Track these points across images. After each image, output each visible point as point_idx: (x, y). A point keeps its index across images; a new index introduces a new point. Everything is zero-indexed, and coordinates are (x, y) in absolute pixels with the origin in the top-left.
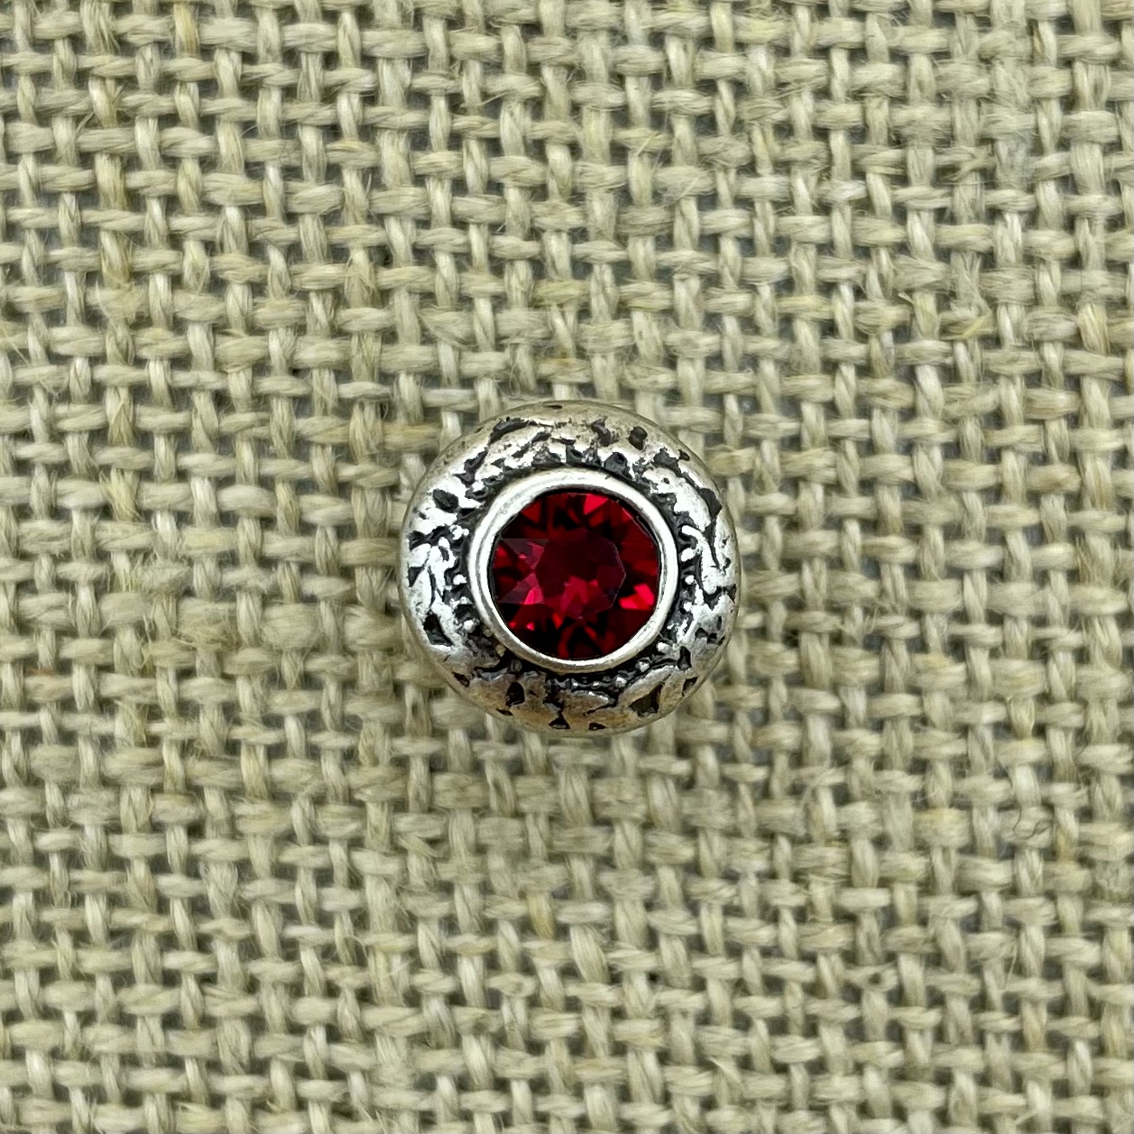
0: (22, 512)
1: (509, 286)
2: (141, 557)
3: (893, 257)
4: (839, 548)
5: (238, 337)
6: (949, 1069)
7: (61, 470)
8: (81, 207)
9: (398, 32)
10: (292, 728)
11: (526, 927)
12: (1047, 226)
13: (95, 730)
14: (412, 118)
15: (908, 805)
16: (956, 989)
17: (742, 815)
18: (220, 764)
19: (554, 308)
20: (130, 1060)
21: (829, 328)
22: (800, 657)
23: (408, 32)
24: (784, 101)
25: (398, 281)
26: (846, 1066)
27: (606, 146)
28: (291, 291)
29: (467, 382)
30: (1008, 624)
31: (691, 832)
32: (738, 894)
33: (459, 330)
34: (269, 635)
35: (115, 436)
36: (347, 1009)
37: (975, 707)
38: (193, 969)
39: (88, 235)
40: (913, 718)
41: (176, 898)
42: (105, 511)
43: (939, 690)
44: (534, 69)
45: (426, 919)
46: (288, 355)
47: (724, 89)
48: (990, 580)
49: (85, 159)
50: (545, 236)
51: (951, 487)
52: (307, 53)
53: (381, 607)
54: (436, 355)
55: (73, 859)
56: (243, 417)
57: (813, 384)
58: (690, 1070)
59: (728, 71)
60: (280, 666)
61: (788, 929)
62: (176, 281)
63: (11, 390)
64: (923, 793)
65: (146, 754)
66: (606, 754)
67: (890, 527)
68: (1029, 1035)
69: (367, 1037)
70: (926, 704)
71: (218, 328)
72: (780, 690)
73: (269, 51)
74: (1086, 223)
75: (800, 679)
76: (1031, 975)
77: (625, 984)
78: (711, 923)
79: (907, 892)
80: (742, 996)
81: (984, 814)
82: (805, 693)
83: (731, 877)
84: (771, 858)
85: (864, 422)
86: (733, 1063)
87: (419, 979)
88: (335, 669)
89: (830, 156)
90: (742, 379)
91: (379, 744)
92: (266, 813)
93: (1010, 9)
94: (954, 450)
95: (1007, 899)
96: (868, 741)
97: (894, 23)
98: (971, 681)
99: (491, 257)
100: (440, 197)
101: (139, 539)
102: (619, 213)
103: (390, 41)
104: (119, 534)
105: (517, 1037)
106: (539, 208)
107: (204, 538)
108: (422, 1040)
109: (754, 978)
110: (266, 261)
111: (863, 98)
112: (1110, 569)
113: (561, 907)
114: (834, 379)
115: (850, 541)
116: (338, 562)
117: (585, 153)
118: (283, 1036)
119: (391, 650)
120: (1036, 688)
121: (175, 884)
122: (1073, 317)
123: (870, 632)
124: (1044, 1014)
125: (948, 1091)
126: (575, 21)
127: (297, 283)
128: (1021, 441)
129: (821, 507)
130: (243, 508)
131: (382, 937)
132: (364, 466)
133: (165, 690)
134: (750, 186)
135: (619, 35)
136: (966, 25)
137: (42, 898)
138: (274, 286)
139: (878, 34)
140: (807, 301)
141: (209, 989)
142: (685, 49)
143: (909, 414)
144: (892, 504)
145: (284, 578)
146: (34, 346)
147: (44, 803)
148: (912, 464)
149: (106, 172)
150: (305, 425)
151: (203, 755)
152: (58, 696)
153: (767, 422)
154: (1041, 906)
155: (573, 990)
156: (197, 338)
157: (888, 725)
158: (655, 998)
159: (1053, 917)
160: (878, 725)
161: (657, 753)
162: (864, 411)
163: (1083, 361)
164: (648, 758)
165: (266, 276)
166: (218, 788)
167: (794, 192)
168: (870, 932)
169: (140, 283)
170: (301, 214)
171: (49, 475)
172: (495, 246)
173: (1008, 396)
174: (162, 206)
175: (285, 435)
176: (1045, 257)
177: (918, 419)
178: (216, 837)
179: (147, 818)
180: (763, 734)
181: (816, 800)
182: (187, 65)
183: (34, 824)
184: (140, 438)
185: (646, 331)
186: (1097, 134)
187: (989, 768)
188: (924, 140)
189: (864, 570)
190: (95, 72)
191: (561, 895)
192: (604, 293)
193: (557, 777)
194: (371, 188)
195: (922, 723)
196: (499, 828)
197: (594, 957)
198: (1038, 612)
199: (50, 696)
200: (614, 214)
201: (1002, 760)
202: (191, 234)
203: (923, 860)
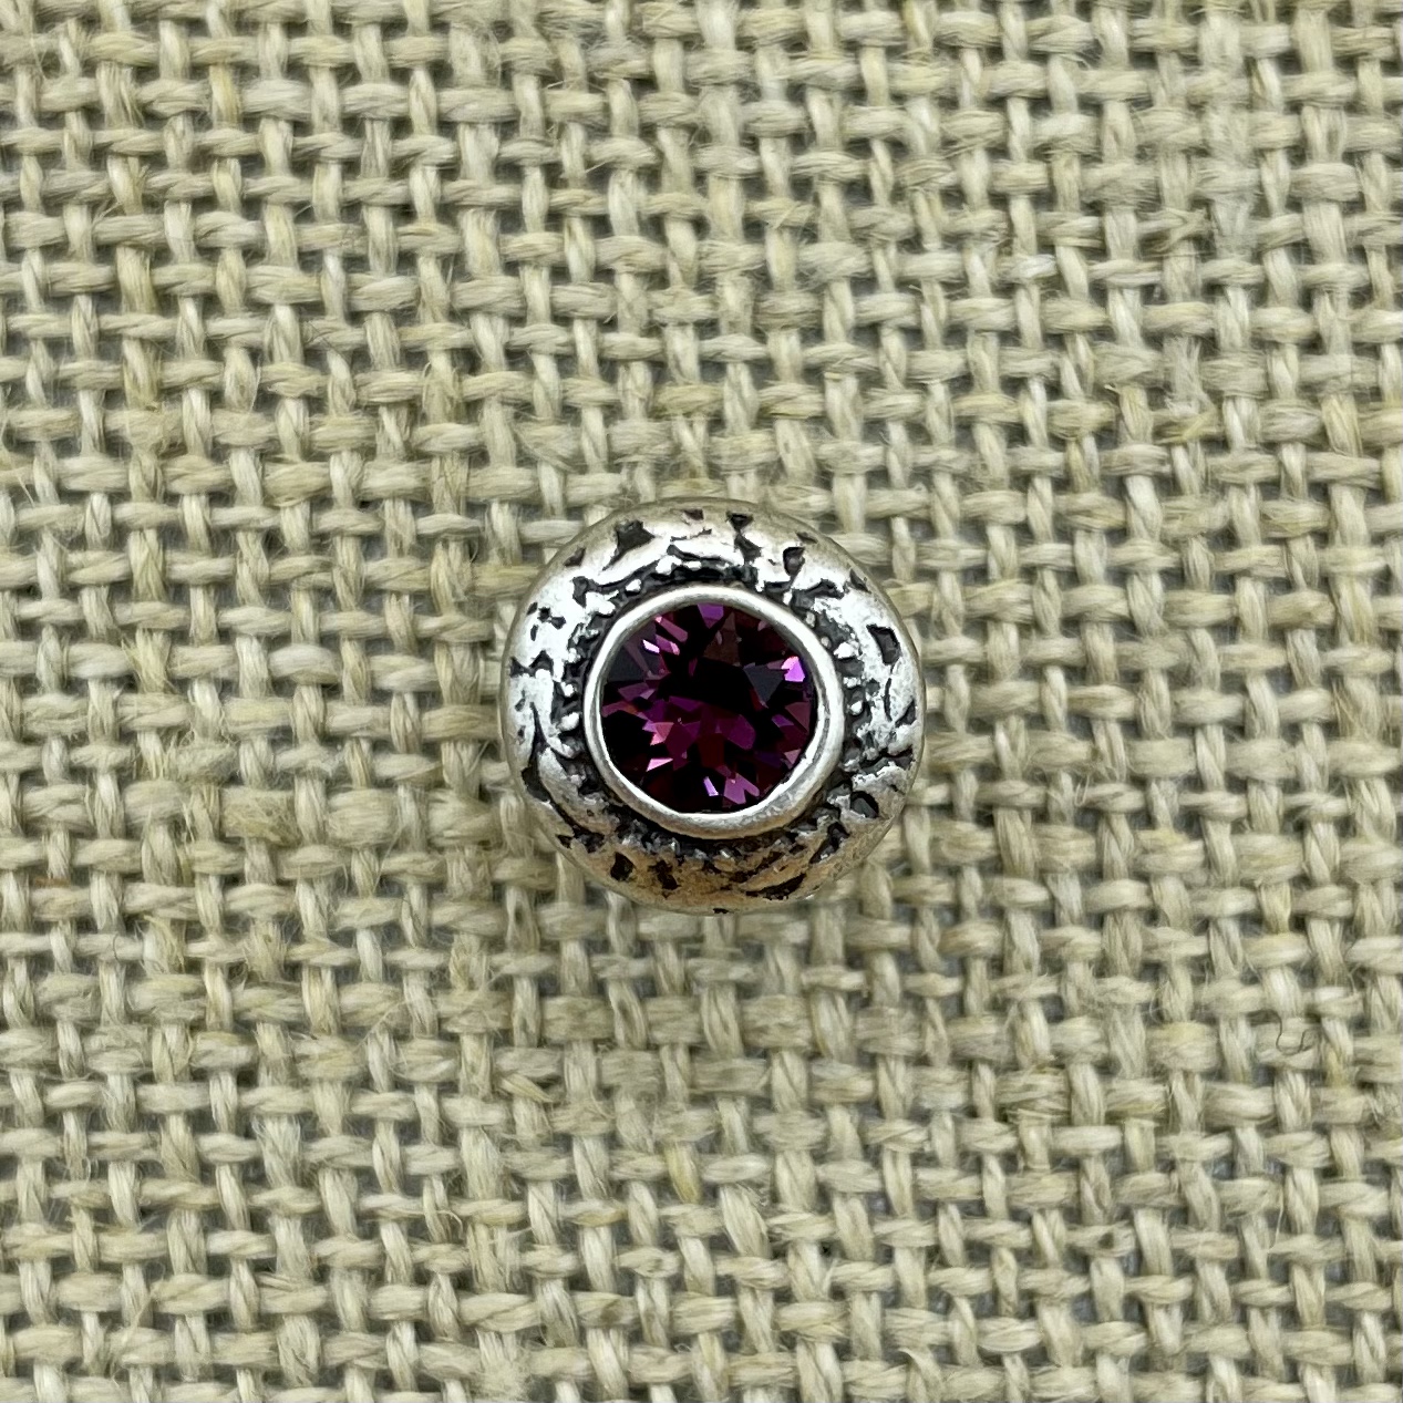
0: (27, 685)
1: (625, 391)
2: (174, 738)
3: (1092, 345)
4: (1040, 702)
5: (293, 463)
6: (1206, 1354)
7: (75, 631)
8: (98, 312)
9: (482, 91)
10: (366, 945)
11: (663, 1187)
12: (1279, 302)
13: (119, 953)
14: (501, 192)
15: (1137, 1020)
16: (1210, 1251)
17: (930, 1037)
18: (276, 992)
19: (680, 417)
20: (167, 1374)
21: (1017, 434)
22: (996, 839)
23: (494, 92)
24: (952, 160)
25: (486, 389)
26: (1074, 1358)
27: (738, 222)
28: (356, 406)
29: (575, 511)
30: (1253, 790)
31: (868, 1060)
32: (930, 1138)
33: (564, 447)
34: (338, 830)
35: (141, 588)
36: (442, 1303)
37: (1215, 893)
38: (242, 1252)
39: (107, 344)
40: (1139, 910)
41: (224, 1163)
42: (129, 682)
43: (1172, 873)
44: (647, 131)
45: (537, 1181)
46: (354, 484)
47: (880, 151)
48: (1229, 739)
49: (104, 251)
50: (667, 331)
51: (1175, 622)
52: (372, 120)
53: (474, 790)
54: (536, 479)
55: (93, 1118)
56: (298, 562)
57: (1000, 502)
58: (876, 1365)
59: (884, 127)
60: (349, 868)
61: (995, 1184)
62: (215, 398)
63: (13, 535)
64: (1157, 1003)
65: (187, 982)
66: (760, 966)
67: (1103, 676)
68: (1302, 1307)
69: (468, 1333)
70: (1156, 892)
71: (268, 453)
72: (973, 880)
73: (325, 118)
74: (1327, 297)
75: (997, 865)
76: (1301, 1232)
77: (791, 1258)
78: (898, 1177)
79: (1142, 1129)
80: (938, 1268)
81: (1233, 1027)
82: (1007, 882)
83: (921, 1116)
84: (970, 1092)
85: (1065, 547)
86: (930, 1355)
87: (532, 1258)
88: (418, 868)
89: (1011, 225)
90: (913, 497)
91: (474, 961)
92: (334, 1051)
93: (1221, 45)
94: (1177, 577)
95: (1268, 1136)
96: (1084, 940)
97: (1081, 65)
98: (1210, 862)
99: (601, 361)
100: (537, 287)
101: (173, 714)
102: (757, 299)
103: (474, 101)
104: (147, 708)
105: (659, 1331)
106: (658, 296)
107: (253, 710)
108: (535, 1337)
109: (952, 1242)
110: (325, 371)
111: (1048, 156)
112: (1376, 717)
113: (709, 1163)
114: (1026, 497)
115: (1055, 692)
116: (419, 735)
117: (714, 227)
118: (362, 1336)
119: (488, 843)
120: (1289, 869)
121: (222, 1144)
122: (1316, 412)
123: (1082, 804)
124: (1321, 1283)
125: (1204, 1383)
126: (698, 72)
127: (365, 399)
128: (1260, 564)
129: (1014, 648)
130: (302, 673)
131: (486, 1204)
132: (450, 616)
133: (207, 901)
134: (916, 265)
135: (749, 90)
136: (1170, 65)
137: (53, 1170)
138: (335, 399)
139: (1063, 80)
140: (989, 401)
141: (267, 1280)
142: (830, 102)
143: (1119, 534)
144: (1103, 645)
145: (353, 759)
146: (42, 482)
147: (55, 1048)
148: (1126, 597)
149: (130, 268)
150: (374, 569)
151: (252, 979)
152: (72, 911)
153: (944, 549)
154: (1311, 1142)
155: (726, 1267)
156: (242, 467)
157: (1109, 920)
158: (829, 1274)
159: (1325, 1156)
160: (1097, 920)
161: (821, 962)
162: (1064, 532)
163: (1330, 464)
164: (814, 970)
165: (326, 387)
166: (275, 1022)
167: (968, 270)
168: (1097, 1179)
169: (172, 401)
170: (368, 312)
171: (60, 638)
172: (607, 344)
173: (1242, 510)
174: (197, 307)
175: (351, 581)
176: (1278, 339)
177: (1132, 541)
178: (273, 1084)
179: (186, 1062)
180: (955, 935)
181: (1023, 1017)
182: (228, 137)
183: (43, 1075)
184: (172, 590)
185: (794, 444)
186: (1334, 190)
187: (1236, 973)
188: (1123, 203)
189: (1073, 729)
190: (115, 148)
191: (707, 1148)
192: (741, 398)
193: (698, 997)
194: (453, 279)
195: (1152, 916)
196: (628, 1063)
197: (750, 1224)
198: (1292, 774)
199: (63, 912)
200: (751, 302)
201: (1252, 961)
202: (234, 339)
203: (1160, 1088)
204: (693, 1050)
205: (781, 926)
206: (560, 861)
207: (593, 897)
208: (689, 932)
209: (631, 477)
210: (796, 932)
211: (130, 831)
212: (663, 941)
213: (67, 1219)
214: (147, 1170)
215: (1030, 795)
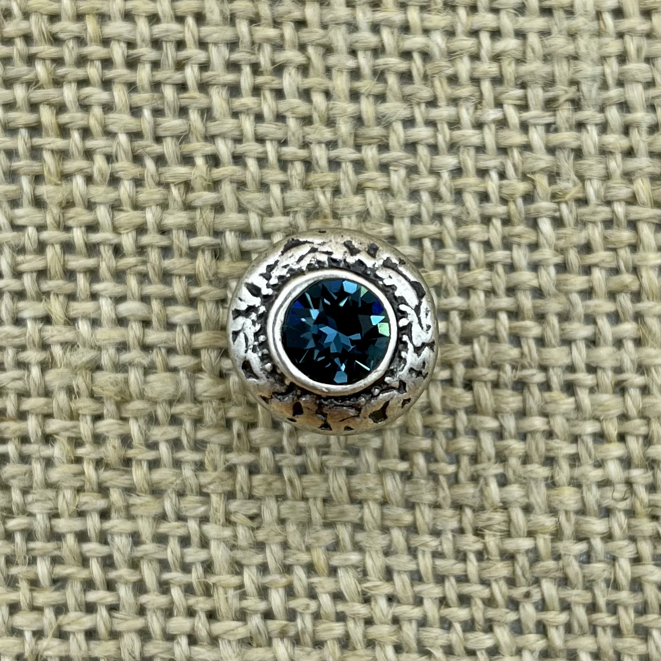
1: (291, 176)
2: (70, 347)
3: (521, 153)
4: (495, 329)
5: (127, 211)
6: (576, 650)
7: (20, 295)
8: (31, 137)
9: (221, 27)
10: (164, 450)
11: (310, 568)
12: (613, 132)
13: (42, 454)
14: (230, 77)
15: (542, 486)
16: (577, 599)
17: (441, 494)
18: (121, 473)
19: (318, 189)
21: (484, 197)
22: (474, 396)
23: (226, 28)
24: (452, 61)
25: (223, 175)
26: (512, 652)
27: (347, 92)
28: (159, 184)
29: (267, 235)
30: (600, 372)
31: (411, 506)
32: (441, 544)
33: (262, 204)
34: (149, 393)
35: (52, 273)
36: (201, 624)
37: (581, 423)
38: (103, 601)
39: (35, 153)
40: (544, 431)
42: (47, 320)
43: (559, 414)
44: (302, 47)
45: (248, 566)
46: (158, 222)
47: (416, 56)
48: (588, 347)
49: (34, 107)
50: (312, 146)
51: (561, 289)
52: (166, 42)
53: (217, 373)
54: (248, 220)
55: (29, 535)
56: (130, 260)
57: (476, 230)
58: (415, 656)
59: (418, 46)
60: (155, 412)
61: (472, 566)
62: (89, 179)
64: (552, 477)
65: (75, 468)
66: (358, 459)
67: (526, 316)
68: (623, 626)
69: (214, 640)
70: (552, 423)
71: (115, 207)
72: (462, 417)
73: (143, 41)
74: (636, 130)
75: (474, 410)
76: (623, 590)
77: (373, 603)
78: (425, 563)
79: (545, 539)
80: (445, 608)
81: (589, 489)
82: (479, 418)
83: (436, 533)
84: (460, 521)
85: (507, 252)
86: (441, 650)
87: (246, 603)
88: (189, 412)
89: (481, 94)
91: (217, 457)
92: (148, 502)
93: (585, 5)
94: (563, 268)
95: (606, 542)
96: (516, 446)
97: (516, 15)
98: (578, 408)
99: (280, 161)
100: (248, 124)
101: (68, 335)
102: (356, 130)
103: (216, 32)
104: (56, 333)
105: (307, 639)
106: (307, 129)
107: (108, 334)
108: (248, 642)
109: (452, 596)
110: (144, 166)
111: (499, 59)
112: (659, 336)
113: (333, 556)
114: (488, 228)
115: (502, 324)
116: (191, 346)
117: (335, 96)
118: (161, 642)
119: (224, 399)
120: (616, 412)
121: (92, 548)
122: (631, 186)
123: (516, 379)
124: (632, 615)
126: (327, 19)
127: (163, 179)
128: (603, 261)
129: (483, 304)
130: (132, 315)
131: (224, 578)
132: (205, 287)
133: (85, 428)
134: (434, 113)
135: (353, 27)
137: (10, 561)
138: (149, 181)
139: (507, 22)
140: (470, 180)
141: (116, 615)
142: (393, 33)
143: (534, 246)
144: (527, 301)
145: (157, 357)
146: (3, 220)
147: (10, 501)
148: (538, 277)
149: (47, 116)
150: (167, 263)
151: (108, 467)
152: (18, 433)
153: (449, 253)
154: (627, 546)
155: (341, 607)
156: (102, 214)
157: (529, 436)
158: (391, 611)
159: (635, 552)
160: (523, 436)
161: (389, 458)
162: (507, 245)
163: (637, 212)
164: (383, 461)
165: (144, 174)
166: (118, 487)
167: (460, 116)
168: (523, 565)
169: (68, 181)
170: (165, 137)
171: (12, 299)
172: (282, 153)
173: (594, 234)
174: (80, 134)
175: (156, 269)
176: (612, 151)
177: (540, 250)
178: (118, 518)
179: (74, 508)
180: (453, 444)
181: (487, 484)
182: (95, 50)
183: (4, 514)
184: (68, 274)
185: (374, 201)
186: (640, 76)
187: (591, 462)
188: (537, 83)
189: (511, 342)
190: (39, 56)
191: (332, 548)
192: (349, 179)
193: (327, 475)
194: (206, 120)
195: (550, 434)
196: (292, 508)
197: (353, 586)
198: (618, 364)
199: (14, 433)
200: (353, 131)
201: (599, 456)
202: (98, 150)
203: (554, 519)
204: (325, 501)
205: (368, 440)
206: (259, 408)
207: (276, 425)
208: (322, 443)
209: (294, 218)
210: (376, 443)
211: (47, 393)
212: (310, 447)
213: (17, 584)
214: (56, 560)
215: (490, 375)
